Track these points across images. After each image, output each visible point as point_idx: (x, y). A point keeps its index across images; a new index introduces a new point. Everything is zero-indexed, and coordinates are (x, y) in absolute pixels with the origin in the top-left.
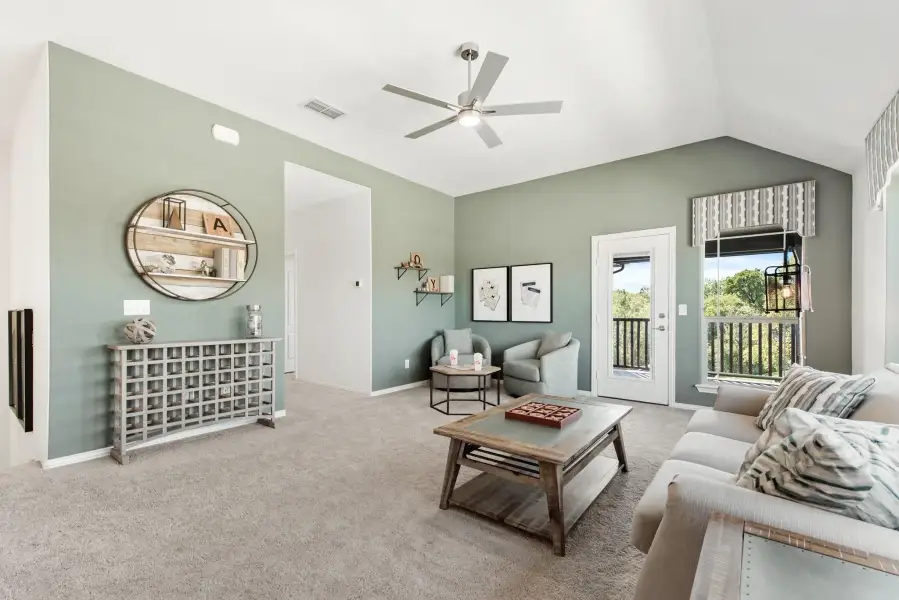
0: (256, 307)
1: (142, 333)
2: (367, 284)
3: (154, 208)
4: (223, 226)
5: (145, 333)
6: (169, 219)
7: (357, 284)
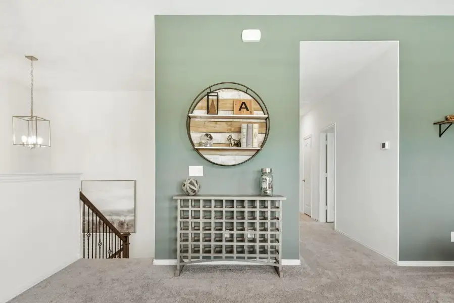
0: (268, 170)
1: (188, 188)
2: (394, 145)
3: (203, 103)
4: (246, 108)
5: (190, 188)
6: (211, 109)
7: (384, 145)
